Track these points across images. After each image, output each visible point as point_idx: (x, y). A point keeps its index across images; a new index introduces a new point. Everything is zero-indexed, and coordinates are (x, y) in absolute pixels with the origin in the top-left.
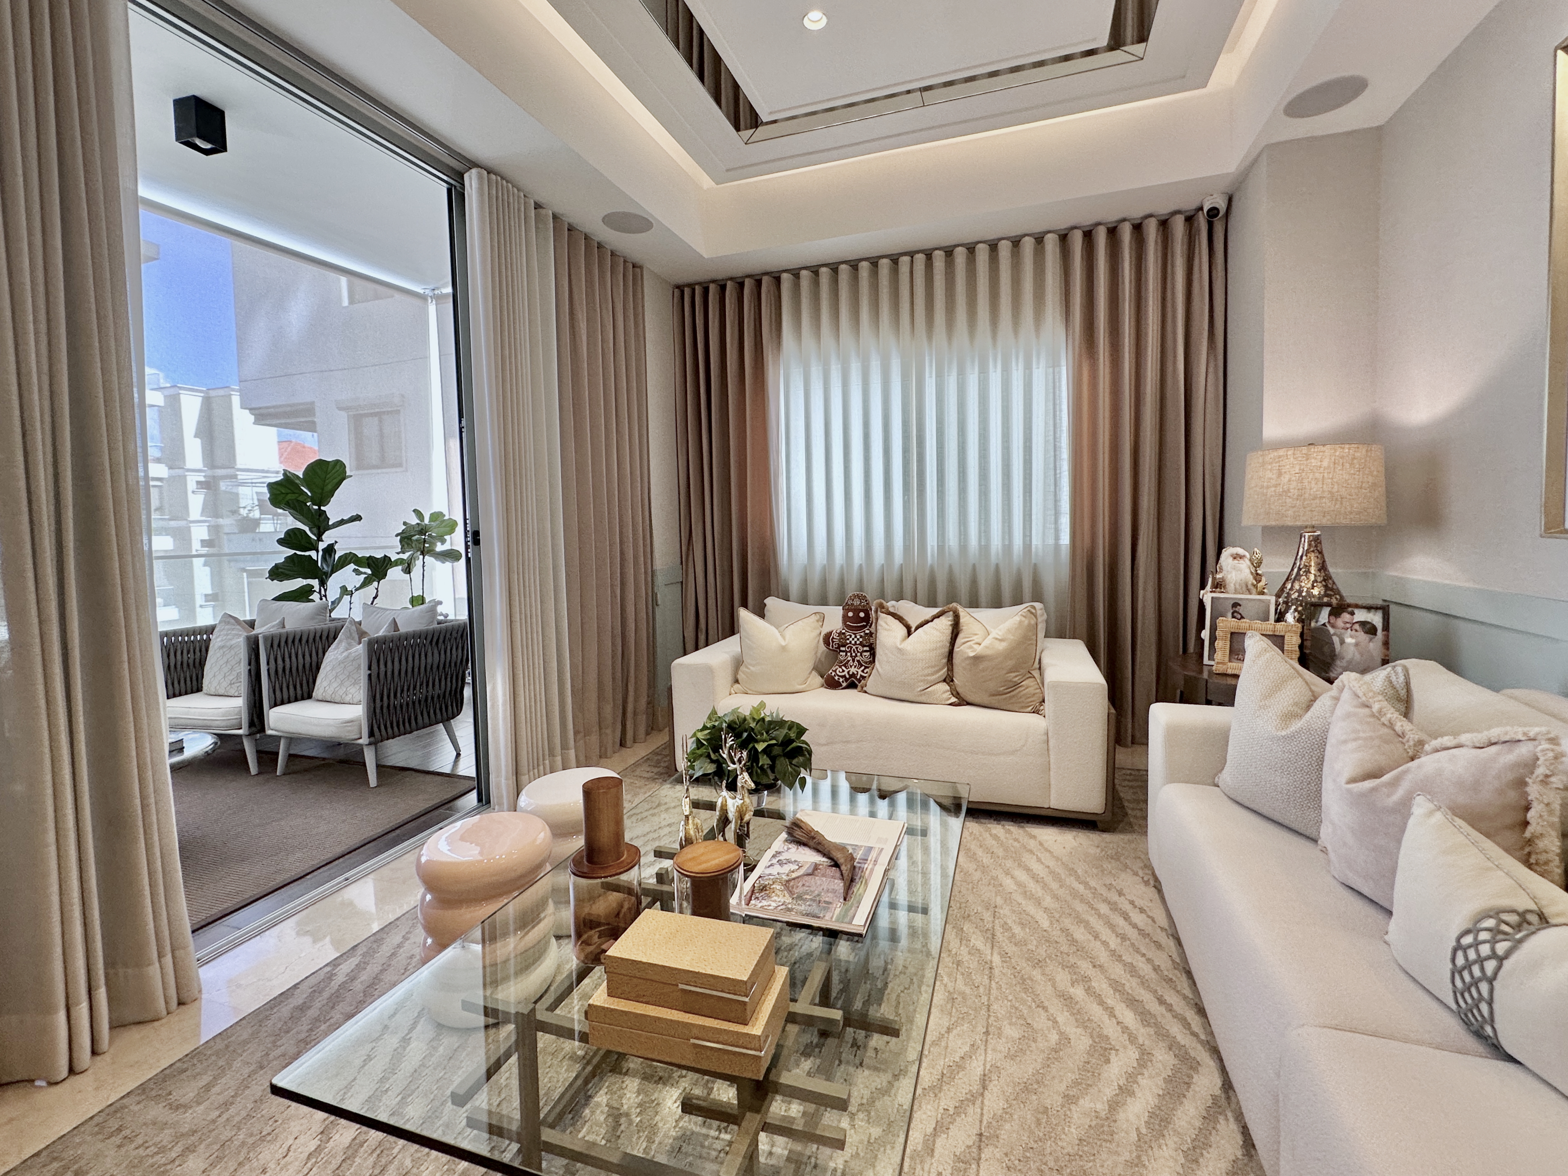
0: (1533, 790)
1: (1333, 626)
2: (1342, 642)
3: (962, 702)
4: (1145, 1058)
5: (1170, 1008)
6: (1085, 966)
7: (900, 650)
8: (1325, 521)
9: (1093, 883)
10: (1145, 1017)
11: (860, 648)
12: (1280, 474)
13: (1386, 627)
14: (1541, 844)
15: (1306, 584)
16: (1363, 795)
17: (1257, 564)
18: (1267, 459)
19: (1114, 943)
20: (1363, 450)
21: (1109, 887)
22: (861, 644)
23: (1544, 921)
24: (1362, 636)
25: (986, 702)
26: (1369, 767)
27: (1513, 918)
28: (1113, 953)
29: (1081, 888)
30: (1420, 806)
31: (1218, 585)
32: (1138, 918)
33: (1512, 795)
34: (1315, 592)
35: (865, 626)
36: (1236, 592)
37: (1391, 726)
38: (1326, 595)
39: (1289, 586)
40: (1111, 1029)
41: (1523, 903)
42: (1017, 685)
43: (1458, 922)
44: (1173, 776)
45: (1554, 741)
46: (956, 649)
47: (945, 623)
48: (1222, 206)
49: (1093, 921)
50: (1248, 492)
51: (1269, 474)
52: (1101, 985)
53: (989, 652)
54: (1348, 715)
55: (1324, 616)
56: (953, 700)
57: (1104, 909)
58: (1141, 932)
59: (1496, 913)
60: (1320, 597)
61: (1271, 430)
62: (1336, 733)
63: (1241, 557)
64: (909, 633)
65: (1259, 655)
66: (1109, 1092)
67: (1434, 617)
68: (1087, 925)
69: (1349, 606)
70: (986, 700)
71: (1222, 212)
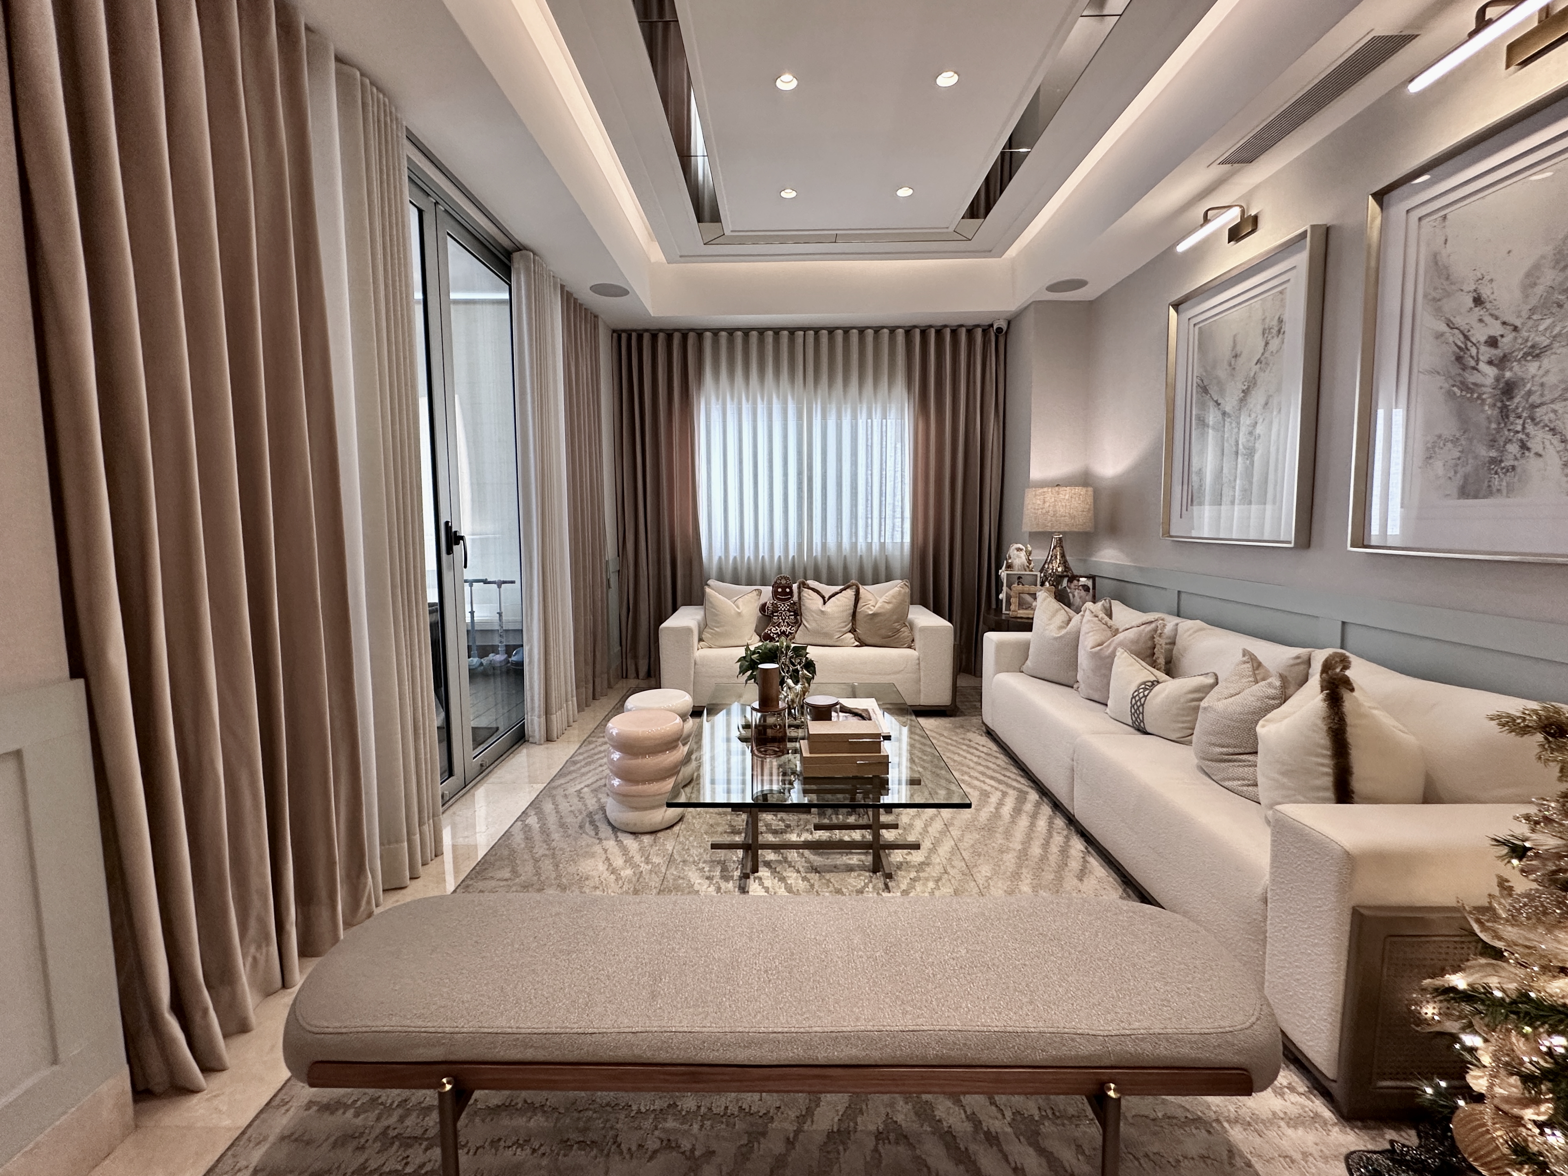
0: (1157, 639)
1: (1070, 588)
2: (1074, 596)
3: (862, 644)
4: (1004, 794)
5: (1009, 777)
6: (965, 769)
7: (822, 612)
8: (1066, 529)
9: (954, 738)
10: (1000, 782)
11: (788, 614)
12: (1044, 502)
13: (1094, 588)
14: (1158, 661)
15: (1055, 565)
16: (1097, 653)
17: (1029, 554)
18: (1037, 493)
19: (975, 759)
20: (1084, 489)
21: (963, 739)
22: (789, 610)
23: (1158, 682)
24: (1083, 593)
25: (879, 643)
26: (1099, 641)
27: (1150, 684)
28: (976, 763)
29: (949, 741)
30: (1120, 652)
31: (1009, 566)
32: (985, 750)
33: (1150, 644)
34: (1060, 569)
35: (789, 598)
36: (1019, 570)
37: (1106, 624)
38: (1065, 571)
39: (1046, 566)
40: (988, 788)
41: (1153, 678)
42: (898, 631)
43: (1133, 687)
44: (1000, 668)
45: (1163, 620)
46: (858, 610)
47: (850, 593)
48: (1005, 328)
49: (961, 752)
50: (1026, 512)
51: (1038, 502)
52: (976, 774)
53: (882, 611)
54: (1089, 621)
55: (1065, 582)
56: (857, 643)
57: (964, 747)
58: (986, 754)
59: (1144, 683)
60: (1063, 572)
61: (1036, 474)
62: (1084, 629)
63: (1021, 550)
64: (825, 603)
65: (1045, 599)
66: (994, 805)
67: (1115, 582)
68: (959, 754)
69: (1077, 576)
70: (879, 642)
71: (1005, 329)
